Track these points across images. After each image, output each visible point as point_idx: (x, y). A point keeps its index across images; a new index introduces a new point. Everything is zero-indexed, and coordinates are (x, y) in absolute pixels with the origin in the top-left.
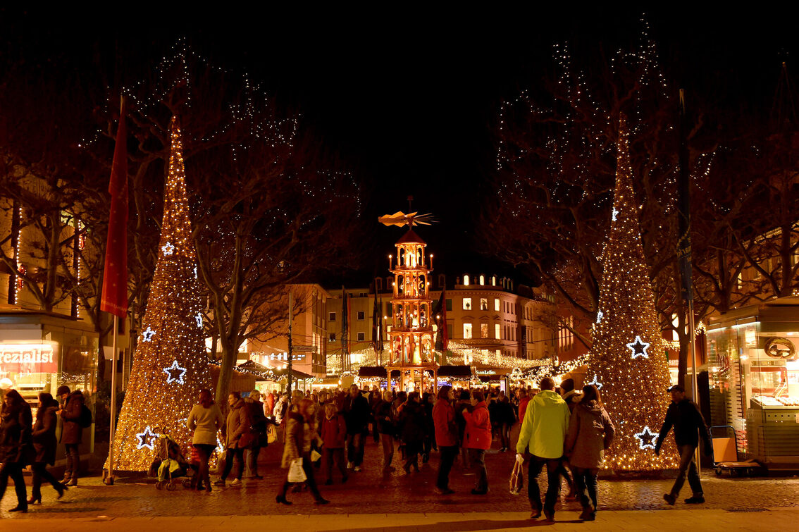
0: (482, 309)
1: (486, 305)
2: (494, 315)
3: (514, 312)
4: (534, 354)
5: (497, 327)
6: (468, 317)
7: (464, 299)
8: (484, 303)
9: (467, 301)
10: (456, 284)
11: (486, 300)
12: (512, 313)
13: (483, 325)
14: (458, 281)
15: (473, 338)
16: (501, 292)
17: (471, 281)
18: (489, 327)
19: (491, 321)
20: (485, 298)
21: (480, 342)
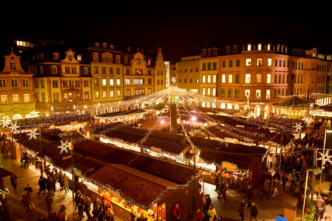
0: (258, 65)
1: (261, 62)
2: (267, 68)
3: (286, 65)
4: (302, 89)
5: (269, 76)
6: (248, 70)
7: (247, 59)
8: (260, 61)
9: (248, 60)
10: (242, 50)
11: (261, 60)
12: (284, 66)
13: (258, 75)
14: (244, 48)
15: (251, 83)
16: (274, 54)
17: (252, 48)
18: (262, 76)
19: (264, 72)
20: (261, 58)
21: (255, 85)
